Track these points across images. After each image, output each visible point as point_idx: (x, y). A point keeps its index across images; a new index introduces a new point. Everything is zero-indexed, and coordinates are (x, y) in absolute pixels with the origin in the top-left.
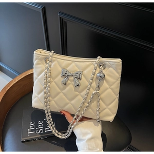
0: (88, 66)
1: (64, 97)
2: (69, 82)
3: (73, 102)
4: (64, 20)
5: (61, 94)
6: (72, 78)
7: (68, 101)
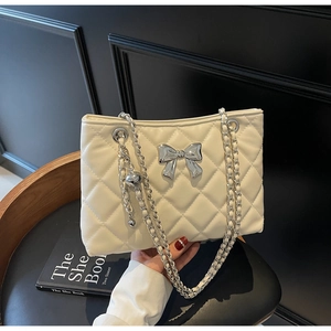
0: (208, 131)
1: (170, 206)
2: (177, 170)
3: (189, 212)
4: (121, 50)
5: (163, 201)
6: (182, 162)
7: (178, 213)
